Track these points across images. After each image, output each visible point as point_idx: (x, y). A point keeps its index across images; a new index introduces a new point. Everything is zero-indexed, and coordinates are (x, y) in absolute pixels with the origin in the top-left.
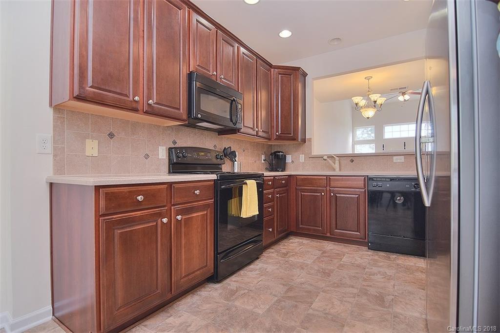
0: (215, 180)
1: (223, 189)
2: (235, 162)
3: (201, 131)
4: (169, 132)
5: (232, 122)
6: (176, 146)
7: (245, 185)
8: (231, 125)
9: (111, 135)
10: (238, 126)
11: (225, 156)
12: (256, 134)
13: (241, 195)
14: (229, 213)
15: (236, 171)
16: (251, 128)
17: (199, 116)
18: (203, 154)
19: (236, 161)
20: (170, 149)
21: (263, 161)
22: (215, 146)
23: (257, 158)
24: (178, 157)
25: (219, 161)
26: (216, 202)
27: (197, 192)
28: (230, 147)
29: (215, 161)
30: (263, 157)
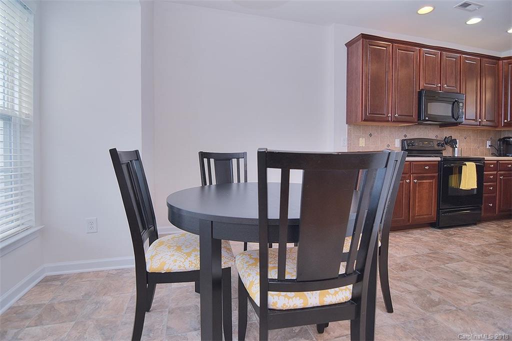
0: (439, 161)
1: (446, 167)
2: (456, 149)
3: (425, 126)
4: (402, 130)
5: (454, 118)
6: (407, 138)
7: (465, 166)
8: (453, 120)
9: (371, 135)
10: (459, 120)
11: (446, 144)
12: (479, 124)
13: (460, 172)
14: (450, 185)
15: (456, 156)
16: (474, 120)
17: (427, 118)
18: (426, 143)
19: (456, 147)
20: (403, 141)
21: (488, 147)
22: (436, 136)
23: (481, 144)
24: (408, 146)
25: (440, 148)
26: (439, 176)
27: (427, 168)
28: (451, 136)
29: (437, 148)
30: (489, 143)
